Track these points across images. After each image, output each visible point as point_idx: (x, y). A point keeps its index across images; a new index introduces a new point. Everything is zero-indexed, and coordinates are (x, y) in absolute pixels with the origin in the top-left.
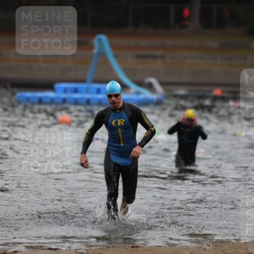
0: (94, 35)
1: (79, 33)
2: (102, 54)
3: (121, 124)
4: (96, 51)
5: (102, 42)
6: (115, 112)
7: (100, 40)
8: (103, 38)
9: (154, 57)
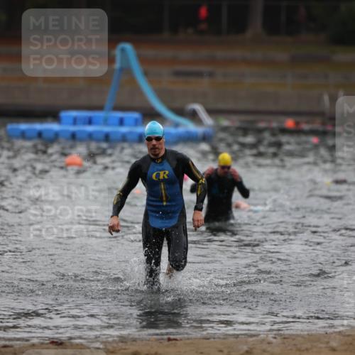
2: (126, 70)
3: (164, 177)
4: (117, 65)
5: (126, 52)
6: (155, 162)
7: (123, 50)
8: (128, 47)
9: (199, 75)
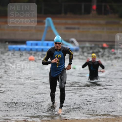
0: (45, 18)
1: (38, 17)
2: (49, 27)
3: (59, 57)
4: (46, 25)
5: (49, 21)
6: (57, 51)
7: (48, 20)
8: (50, 19)
9: (74, 28)
